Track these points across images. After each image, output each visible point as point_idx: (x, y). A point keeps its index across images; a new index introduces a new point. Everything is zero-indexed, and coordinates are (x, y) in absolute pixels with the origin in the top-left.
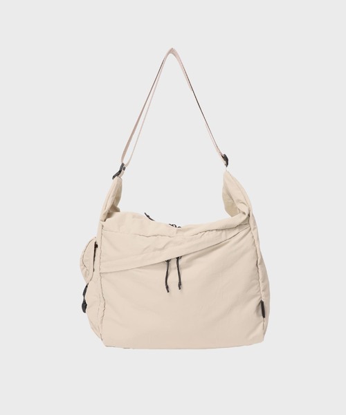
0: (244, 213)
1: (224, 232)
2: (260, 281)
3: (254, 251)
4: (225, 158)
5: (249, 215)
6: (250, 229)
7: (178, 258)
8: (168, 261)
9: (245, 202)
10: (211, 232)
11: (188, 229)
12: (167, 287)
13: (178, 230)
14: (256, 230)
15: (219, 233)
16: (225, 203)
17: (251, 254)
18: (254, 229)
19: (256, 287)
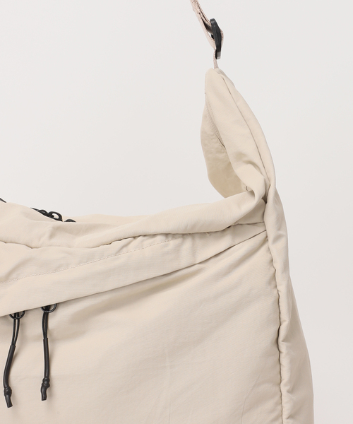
0: (252, 193)
1: (188, 243)
2: (284, 389)
3: (271, 300)
4: (215, 32)
5: (265, 199)
6: (266, 240)
7: (47, 310)
8: (17, 317)
9: (257, 161)
10: (149, 241)
11: (89, 228)
12: (8, 392)
13: (57, 229)
14: (281, 243)
15: (173, 243)
16: (207, 159)
17: (261, 308)
18: (277, 238)
19: (270, 404)
